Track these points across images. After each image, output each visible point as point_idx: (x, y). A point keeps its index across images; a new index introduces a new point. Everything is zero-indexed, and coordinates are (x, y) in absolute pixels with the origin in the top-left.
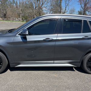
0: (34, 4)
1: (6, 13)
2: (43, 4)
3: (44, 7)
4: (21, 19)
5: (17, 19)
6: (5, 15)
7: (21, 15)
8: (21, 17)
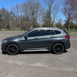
0: (30, 17)
1: (9, 25)
2: (36, 16)
3: (38, 19)
4: (20, 29)
5: (17, 29)
6: (8, 26)
7: (20, 26)
8: (20, 27)
